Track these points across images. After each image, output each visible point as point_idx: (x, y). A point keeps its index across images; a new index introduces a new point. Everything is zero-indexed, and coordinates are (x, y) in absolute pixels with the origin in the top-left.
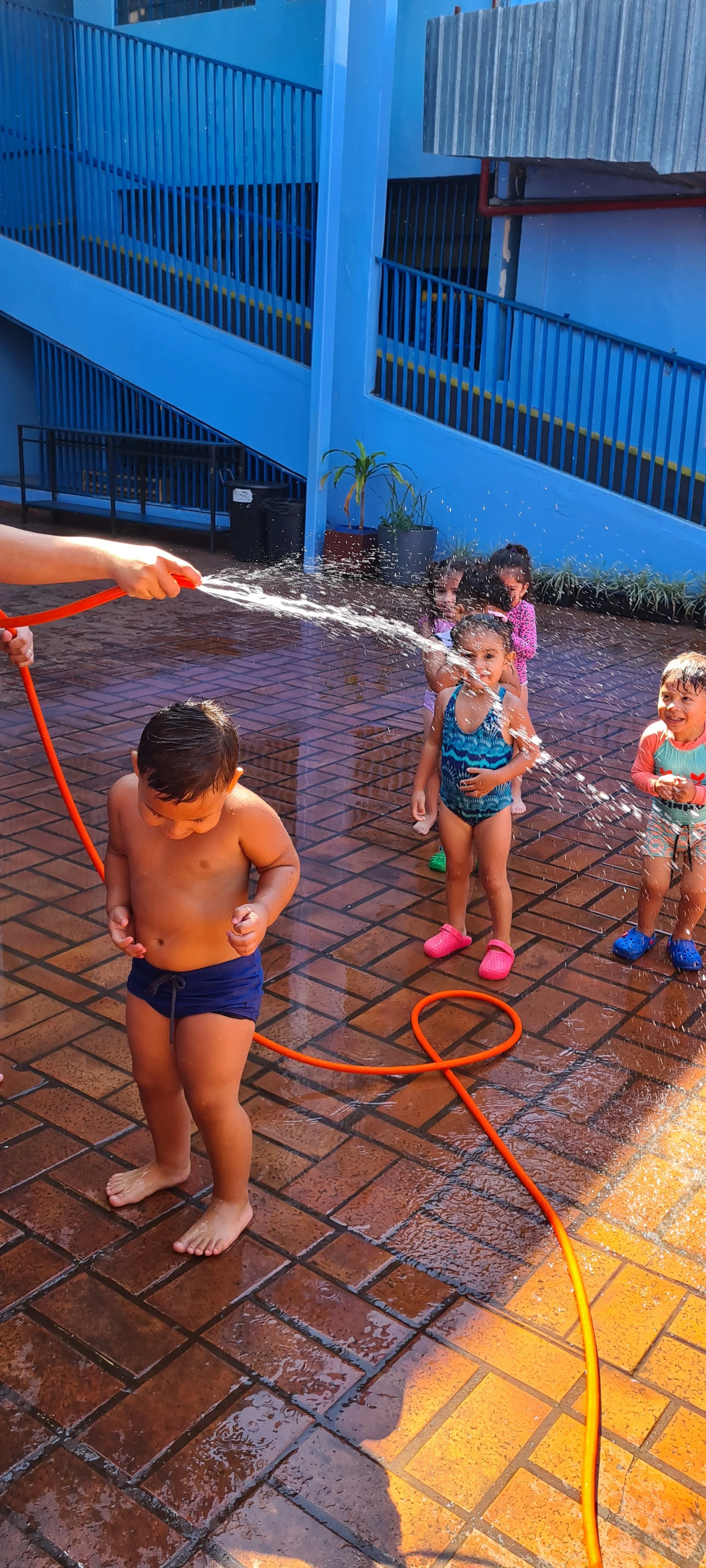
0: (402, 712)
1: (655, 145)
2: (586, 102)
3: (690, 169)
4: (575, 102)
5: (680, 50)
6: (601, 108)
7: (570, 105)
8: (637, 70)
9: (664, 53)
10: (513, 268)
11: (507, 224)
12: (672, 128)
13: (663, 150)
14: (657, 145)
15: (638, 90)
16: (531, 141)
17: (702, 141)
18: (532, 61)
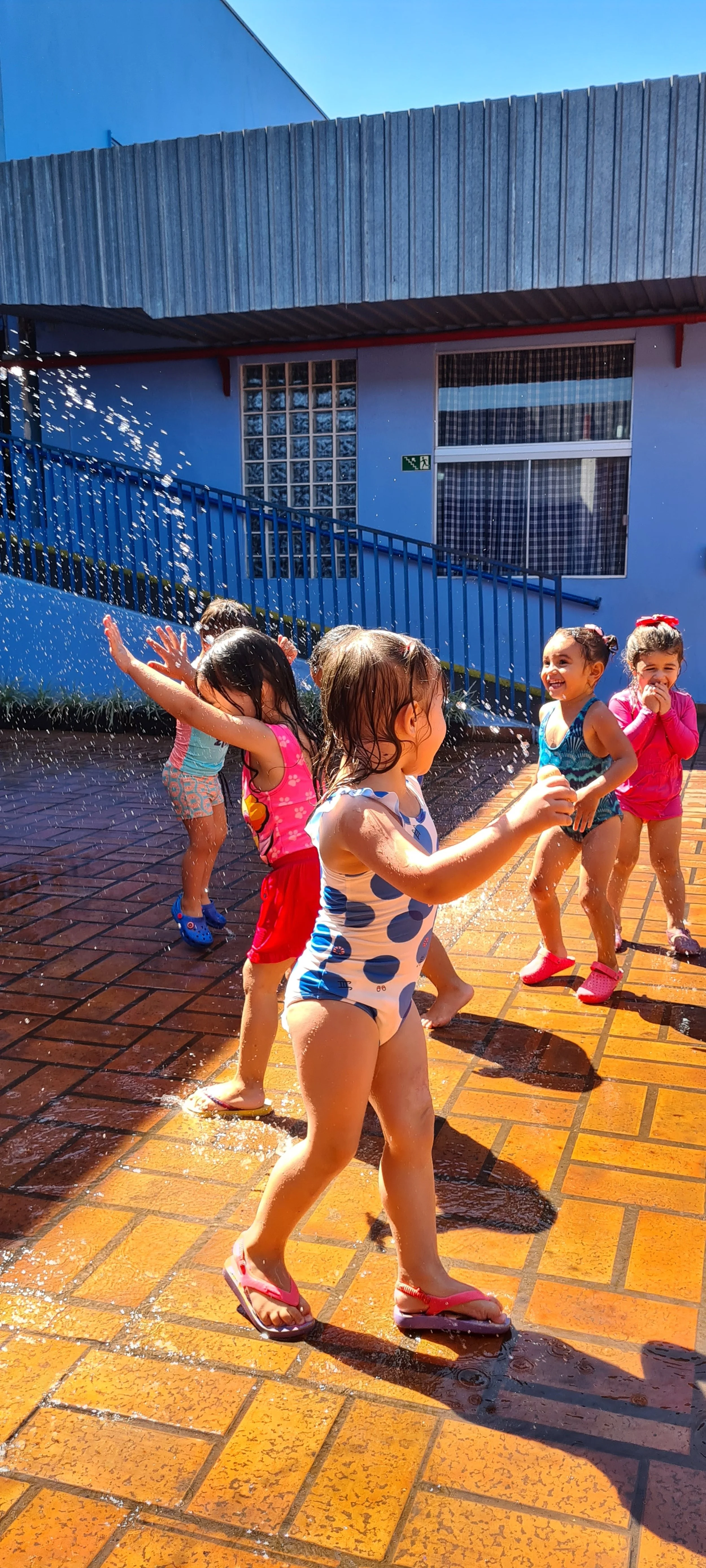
1: (144, 292)
2: (73, 253)
3: (180, 313)
4: (62, 251)
5: (153, 206)
6: (88, 260)
7: (58, 255)
8: (117, 225)
9: (139, 209)
11: (23, 376)
12: (158, 277)
13: (153, 296)
14: (146, 292)
15: (120, 242)
16: (24, 289)
17: (187, 288)
18: (14, 215)
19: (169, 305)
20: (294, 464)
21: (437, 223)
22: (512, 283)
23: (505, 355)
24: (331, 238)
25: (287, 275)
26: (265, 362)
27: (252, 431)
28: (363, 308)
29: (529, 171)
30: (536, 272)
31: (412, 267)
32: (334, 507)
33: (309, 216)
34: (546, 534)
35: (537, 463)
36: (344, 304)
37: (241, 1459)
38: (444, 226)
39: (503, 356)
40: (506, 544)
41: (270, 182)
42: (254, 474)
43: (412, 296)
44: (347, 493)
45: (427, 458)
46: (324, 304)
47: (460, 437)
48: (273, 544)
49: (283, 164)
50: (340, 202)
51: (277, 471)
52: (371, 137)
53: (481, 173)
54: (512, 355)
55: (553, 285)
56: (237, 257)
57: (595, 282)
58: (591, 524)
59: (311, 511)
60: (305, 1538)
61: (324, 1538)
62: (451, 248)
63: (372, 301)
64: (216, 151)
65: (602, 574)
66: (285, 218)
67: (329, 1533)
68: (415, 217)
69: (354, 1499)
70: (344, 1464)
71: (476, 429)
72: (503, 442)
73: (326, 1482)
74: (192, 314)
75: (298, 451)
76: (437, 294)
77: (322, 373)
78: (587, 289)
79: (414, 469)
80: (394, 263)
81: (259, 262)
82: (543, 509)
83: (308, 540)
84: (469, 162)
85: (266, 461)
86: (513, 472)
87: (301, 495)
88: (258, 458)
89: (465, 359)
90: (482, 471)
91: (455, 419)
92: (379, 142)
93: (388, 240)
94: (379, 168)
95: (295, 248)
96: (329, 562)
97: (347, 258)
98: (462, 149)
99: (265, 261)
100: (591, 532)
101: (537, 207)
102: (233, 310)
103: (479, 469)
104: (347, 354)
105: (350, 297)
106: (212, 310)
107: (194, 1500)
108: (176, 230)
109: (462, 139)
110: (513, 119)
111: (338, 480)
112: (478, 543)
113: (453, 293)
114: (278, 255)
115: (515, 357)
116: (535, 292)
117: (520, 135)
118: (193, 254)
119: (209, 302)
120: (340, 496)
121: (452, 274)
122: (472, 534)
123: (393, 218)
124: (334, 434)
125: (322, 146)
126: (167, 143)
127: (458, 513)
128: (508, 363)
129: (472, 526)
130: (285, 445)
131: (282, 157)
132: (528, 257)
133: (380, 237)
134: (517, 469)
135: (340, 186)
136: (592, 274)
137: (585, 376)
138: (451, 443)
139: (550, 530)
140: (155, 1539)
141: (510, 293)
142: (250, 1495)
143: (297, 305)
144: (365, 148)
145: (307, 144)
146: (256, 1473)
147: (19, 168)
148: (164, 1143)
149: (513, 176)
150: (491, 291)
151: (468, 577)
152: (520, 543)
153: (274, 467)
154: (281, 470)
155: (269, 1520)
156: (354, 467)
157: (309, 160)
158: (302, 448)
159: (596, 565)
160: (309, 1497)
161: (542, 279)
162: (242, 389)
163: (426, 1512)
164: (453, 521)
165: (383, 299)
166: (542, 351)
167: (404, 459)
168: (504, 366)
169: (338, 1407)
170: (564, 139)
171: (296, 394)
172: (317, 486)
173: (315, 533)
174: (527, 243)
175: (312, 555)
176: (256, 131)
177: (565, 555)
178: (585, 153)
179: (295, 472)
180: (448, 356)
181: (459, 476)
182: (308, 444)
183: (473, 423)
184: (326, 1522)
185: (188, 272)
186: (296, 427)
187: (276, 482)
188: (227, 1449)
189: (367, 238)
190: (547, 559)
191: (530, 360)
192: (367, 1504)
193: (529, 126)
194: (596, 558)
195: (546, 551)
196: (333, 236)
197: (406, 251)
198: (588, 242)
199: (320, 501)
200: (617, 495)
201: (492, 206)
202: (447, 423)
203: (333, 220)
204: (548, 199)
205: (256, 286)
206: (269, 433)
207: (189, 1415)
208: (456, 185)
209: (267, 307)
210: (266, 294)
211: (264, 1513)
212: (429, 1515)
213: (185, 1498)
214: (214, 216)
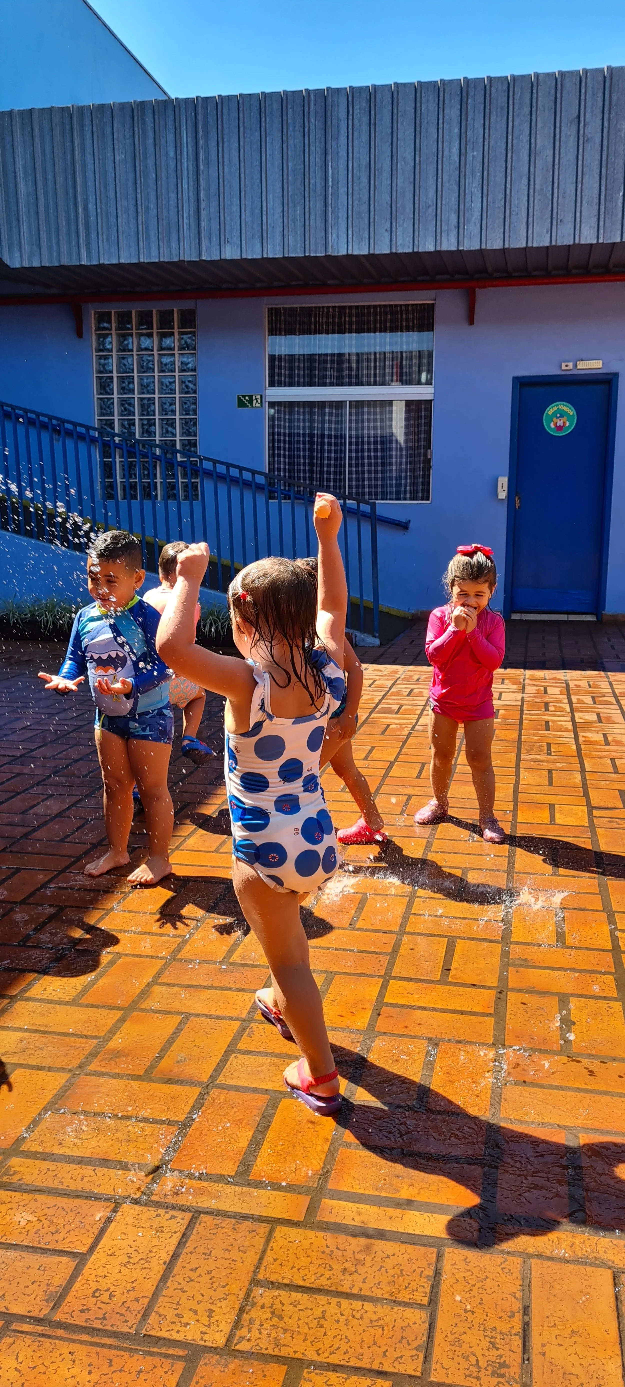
1: (3, 243)
3: (36, 264)
5: (10, 167)
13: (11, 249)
14: (5, 244)
17: (42, 241)
19: (26, 256)
20: (141, 399)
21: (264, 194)
22: (330, 249)
23: (326, 310)
24: (171, 203)
25: (132, 234)
26: (114, 309)
27: (103, 369)
28: (201, 264)
29: (343, 153)
30: (350, 240)
31: (243, 231)
32: (178, 438)
33: (152, 182)
34: (363, 465)
35: (354, 403)
36: (184, 261)
37: (101, 1272)
38: (270, 197)
39: (323, 311)
40: (329, 473)
41: (116, 151)
42: (106, 407)
43: (244, 257)
44: (189, 426)
45: (259, 397)
46: (166, 260)
47: (287, 380)
48: (124, 470)
49: (128, 136)
50: (179, 172)
51: (126, 406)
52: (206, 116)
53: (302, 153)
54: (331, 310)
55: (365, 252)
56: (87, 216)
57: (400, 251)
58: (401, 456)
59: (158, 442)
60: (158, 1334)
61: (174, 1333)
62: (277, 216)
63: (209, 259)
64: (67, 122)
65: (411, 499)
66: (130, 184)
67: (179, 1328)
68: (245, 188)
69: (200, 1298)
70: (192, 1270)
71: (302, 372)
72: (324, 384)
73: (176, 1285)
74: (47, 265)
75: (145, 388)
76: (265, 256)
77: (166, 320)
78: (394, 257)
79: (248, 406)
80: (228, 227)
81: (108, 221)
82: (360, 443)
83: (155, 467)
84: (291, 142)
85: (116, 396)
86: (334, 411)
87: (148, 427)
88: (109, 394)
89: (291, 312)
90: (307, 410)
91: (283, 364)
92: (212, 121)
93: (222, 207)
94: (213, 143)
95: (140, 210)
96: (173, 487)
97: (186, 221)
98: (285, 131)
99: (113, 220)
100: (401, 464)
101: (350, 184)
102: (84, 262)
103: (304, 407)
104: (188, 305)
105: (189, 255)
106: (65, 261)
107: (61, 1309)
108: (31, 189)
109: (285, 122)
110: (329, 108)
111: (181, 414)
112: (305, 472)
113: (279, 255)
114: (124, 215)
115: (334, 311)
116: (349, 257)
117: (335, 122)
119: (62, 255)
120: (183, 428)
121: (278, 239)
122: (299, 464)
123: (226, 188)
124: (177, 374)
125: (162, 123)
126: (22, 112)
127: (287, 446)
128: (328, 317)
129: (299, 457)
130: (133, 382)
131: (127, 131)
132: (343, 227)
133: (214, 204)
134: (337, 408)
135: (179, 157)
136: (398, 244)
137: (394, 329)
138: (280, 384)
139: (366, 461)
140: (27, 1344)
141: (328, 257)
142: (110, 1301)
143: (142, 260)
144: (200, 126)
145: (149, 120)
146: (115, 1283)
148: (31, 1004)
149: (329, 157)
150: (312, 255)
151: (296, 501)
152: (340, 473)
153: (123, 402)
154: (130, 404)
155: (126, 1321)
156: (195, 403)
157: (151, 134)
158: (148, 385)
159: (405, 493)
160: (161, 1299)
161: (356, 246)
162: (94, 332)
163: (261, 1304)
164: (282, 452)
165: (218, 258)
166: (357, 307)
167: (239, 398)
168: (325, 319)
169: (186, 1222)
170: (372, 127)
171: (143, 338)
172: (162, 420)
173: (161, 461)
174: (342, 214)
175: (159, 480)
176: (103, 106)
177: (380, 483)
178: (390, 140)
179: (142, 406)
180: (276, 308)
181: (287, 413)
182: (154, 382)
183: (299, 365)
184: (176, 1319)
185: (43, 228)
186: (142, 367)
187: (125, 415)
188: (89, 1264)
189: (203, 204)
190: (363, 487)
191: (347, 315)
192: (211, 1301)
193: (343, 114)
194: (406, 487)
195: (363, 480)
196: (173, 202)
197: (238, 217)
198: (394, 216)
199: (165, 432)
200: (423, 432)
201: (312, 182)
202: (277, 367)
203: (172, 187)
204: (359, 178)
205: (105, 243)
206: (118, 372)
207: (56, 1237)
208: (281, 162)
209: (115, 261)
210: (114, 249)
211: (122, 1315)
212: (263, 1307)
213: (53, 1308)
214: (66, 179)
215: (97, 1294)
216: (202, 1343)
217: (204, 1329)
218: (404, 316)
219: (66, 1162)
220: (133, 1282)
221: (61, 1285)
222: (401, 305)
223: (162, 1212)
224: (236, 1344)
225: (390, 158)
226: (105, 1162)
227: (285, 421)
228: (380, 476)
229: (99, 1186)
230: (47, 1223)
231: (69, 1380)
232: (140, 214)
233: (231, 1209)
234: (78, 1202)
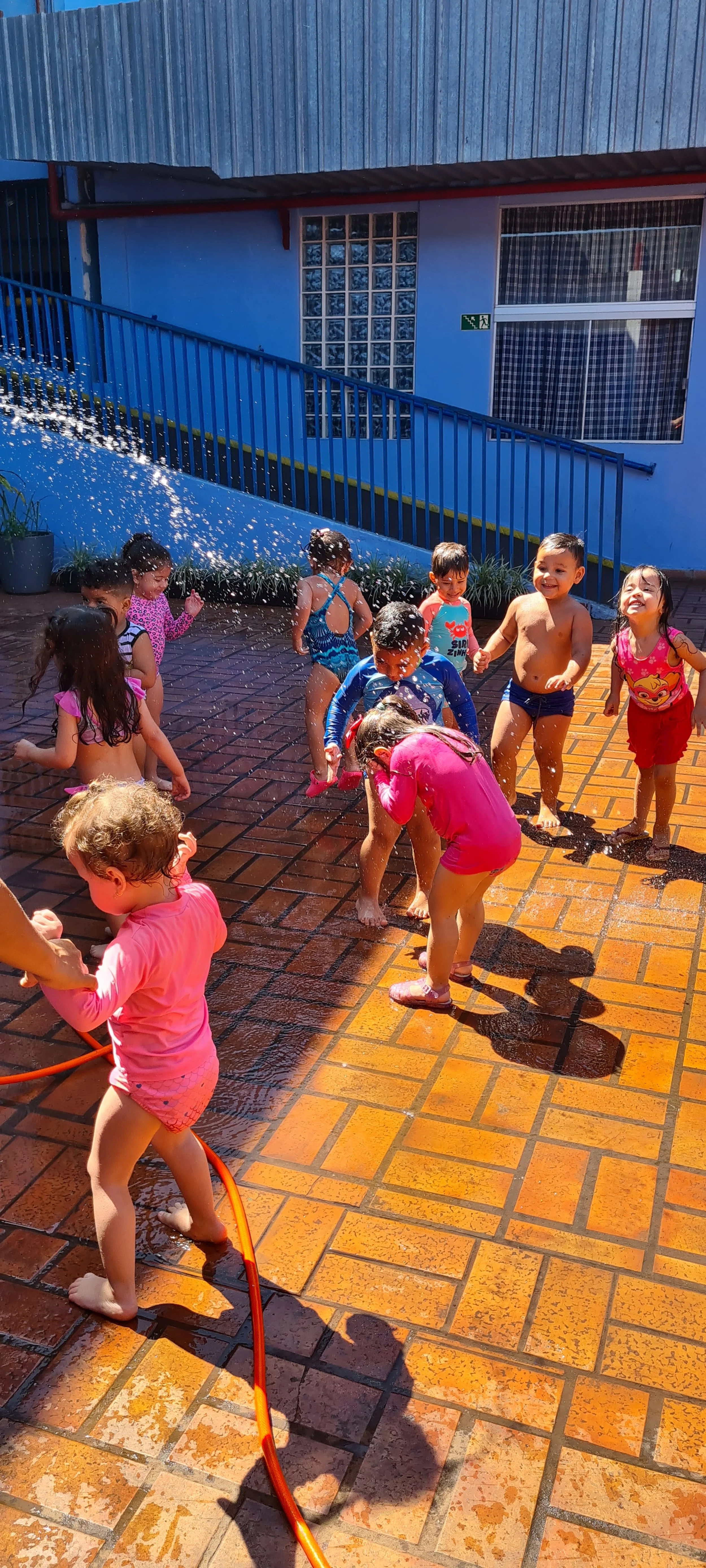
0: (35, 717)
1: (213, 150)
2: (140, 106)
3: (248, 174)
4: (130, 107)
5: (223, 59)
6: (156, 113)
7: (126, 111)
8: (185, 77)
9: (209, 62)
10: (94, 271)
11: (83, 228)
12: (226, 134)
13: (221, 154)
14: (215, 150)
15: (189, 97)
16: (92, 145)
17: (256, 147)
18: (82, 67)
19: (237, 165)
20: (352, 321)
21: (512, 81)
22: (587, 147)
23: (570, 208)
24: (403, 96)
25: (357, 135)
26: (325, 214)
27: (311, 284)
28: (434, 168)
29: (610, 28)
30: (612, 135)
31: (486, 128)
32: (392, 367)
33: (382, 74)
34: (603, 397)
35: (597, 324)
36: (414, 166)
38: (519, 84)
39: (567, 210)
40: (562, 406)
41: (342, 34)
42: (312, 331)
43: (484, 159)
44: (405, 352)
45: (486, 317)
46: (394, 165)
47: (520, 295)
48: (330, 403)
49: (356, 16)
50: (414, 58)
51: (335, 329)
53: (560, 29)
54: (577, 209)
55: (629, 149)
56: (307, 115)
57: (671, 148)
58: (649, 386)
59: (369, 370)
60: (537, 1355)
61: (550, 1355)
62: (526, 108)
63: (443, 163)
65: (657, 439)
68: (490, 74)
69: (565, 1329)
70: (553, 1304)
71: (537, 286)
72: (563, 301)
73: (542, 1316)
74: (261, 174)
75: (357, 307)
76: (510, 157)
77: (383, 226)
78: (663, 154)
79: (473, 328)
80: (467, 123)
81: (330, 121)
82: (601, 371)
83: (365, 399)
84: (548, 17)
85: (324, 317)
86: (573, 333)
87: (358, 353)
88: (315, 315)
89: (530, 212)
90: (541, 331)
91: (516, 276)
93: (462, 99)
94: (455, 21)
95: (367, 106)
96: (383, 423)
97: (419, 117)
100: (649, 395)
101: (616, 66)
102: (302, 170)
103: (538, 329)
104: (409, 207)
105: (421, 159)
106: (281, 170)
107: (452, 1325)
108: (246, 85)
111: (397, 338)
112: (534, 405)
113: (526, 156)
114: (349, 113)
115: (580, 211)
116: (610, 156)
118: (262, 111)
119: (277, 162)
120: (398, 354)
121: (526, 136)
122: (528, 396)
123: (469, 75)
124: (393, 290)
127: (516, 374)
128: (572, 217)
129: (528, 387)
130: (344, 301)
131: (356, 9)
132: (604, 119)
133: (453, 95)
134: (577, 328)
135: (414, 40)
136: (670, 138)
138: (512, 301)
139: (607, 392)
141: (584, 157)
142: (490, 1322)
143: (367, 167)
146: (491, 1308)
147: (87, 18)
148: (353, 1041)
149: (593, 33)
150: (565, 155)
152: (576, 406)
153: (332, 324)
154: (338, 326)
155: (508, 1341)
156: (413, 325)
157: (383, 12)
158: (360, 304)
159: (652, 429)
160: (533, 1325)
161: (618, 143)
162: (302, 242)
163: (617, 1340)
164: (510, 382)
165: (454, 162)
166: (608, 205)
167: (463, 318)
168: (568, 219)
169: (539, 1261)
171: (355, 246)
172: (374, 344)
173: (371, 392)
174: (604, 104)
175: (368, 416)
177: (622, 418)
178: (668, 9)
179: (353, 328)
180: (511, 209)
181: (518, 335)
182: (367, 300)
183: (535, 279)
184: (549, 1344)
185: (258, 130)
186: (354, 282)
187: (333, 340)
188: (466, 1289)
189: (440, 97)
190: (602, 422)
191: (596, 214)
192: (575, 1333)
194: (653, 422)
195: (603, 414)
196: (405, 94)
197: (480, 110)
198: (667, 105)
199: (378, 359)
200: (678, 357)
201: (570, 64)
202: (508, 279)
203: (406, 77)
204: (628, 58)
205: (326, 146)
206: (328, 289)
207: (433, 1263)
208: (534, 41)
209: (336, 168)
210: (336, 154)
211: (503, 1335)
212: (620, 1342)
213: (446, 1323)
214: (285, 71)
215: (479, 1315)
216: (575, 1366)
217: (574, 1355)
218: (665, 214)
219: (424, 1198)
220: (506, 1309)
221: (447, 1305)
222: (662, 202)
223: (517, 1251)
224: (603, 1370)
225: (667, 31)
226: (456, 1201)
227: (514, 345)
228: (622, 409)
229: (457, 1221)
230: (422, 1251)
231: (474, 1383)
232: (367, 111)
233: (576, 1255)
234: (443, 1235)
